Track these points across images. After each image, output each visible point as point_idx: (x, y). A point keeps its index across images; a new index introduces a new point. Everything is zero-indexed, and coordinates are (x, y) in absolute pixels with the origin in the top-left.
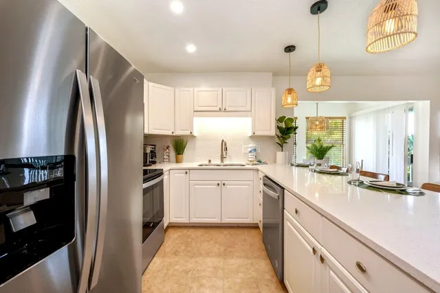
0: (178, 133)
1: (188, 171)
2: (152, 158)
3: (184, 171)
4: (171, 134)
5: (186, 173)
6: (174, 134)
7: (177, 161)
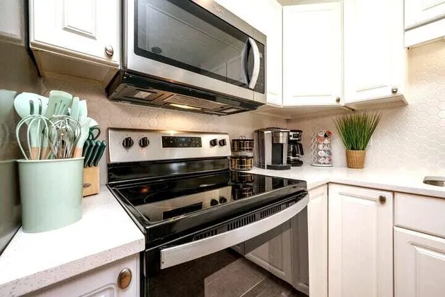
0: (351, 97)
1: (388, 196)
2: (294, 156)
3: (377, 194)
4: (333, 102)
5: (382, 200)
6: (342, 103)
7: (350, 164)
